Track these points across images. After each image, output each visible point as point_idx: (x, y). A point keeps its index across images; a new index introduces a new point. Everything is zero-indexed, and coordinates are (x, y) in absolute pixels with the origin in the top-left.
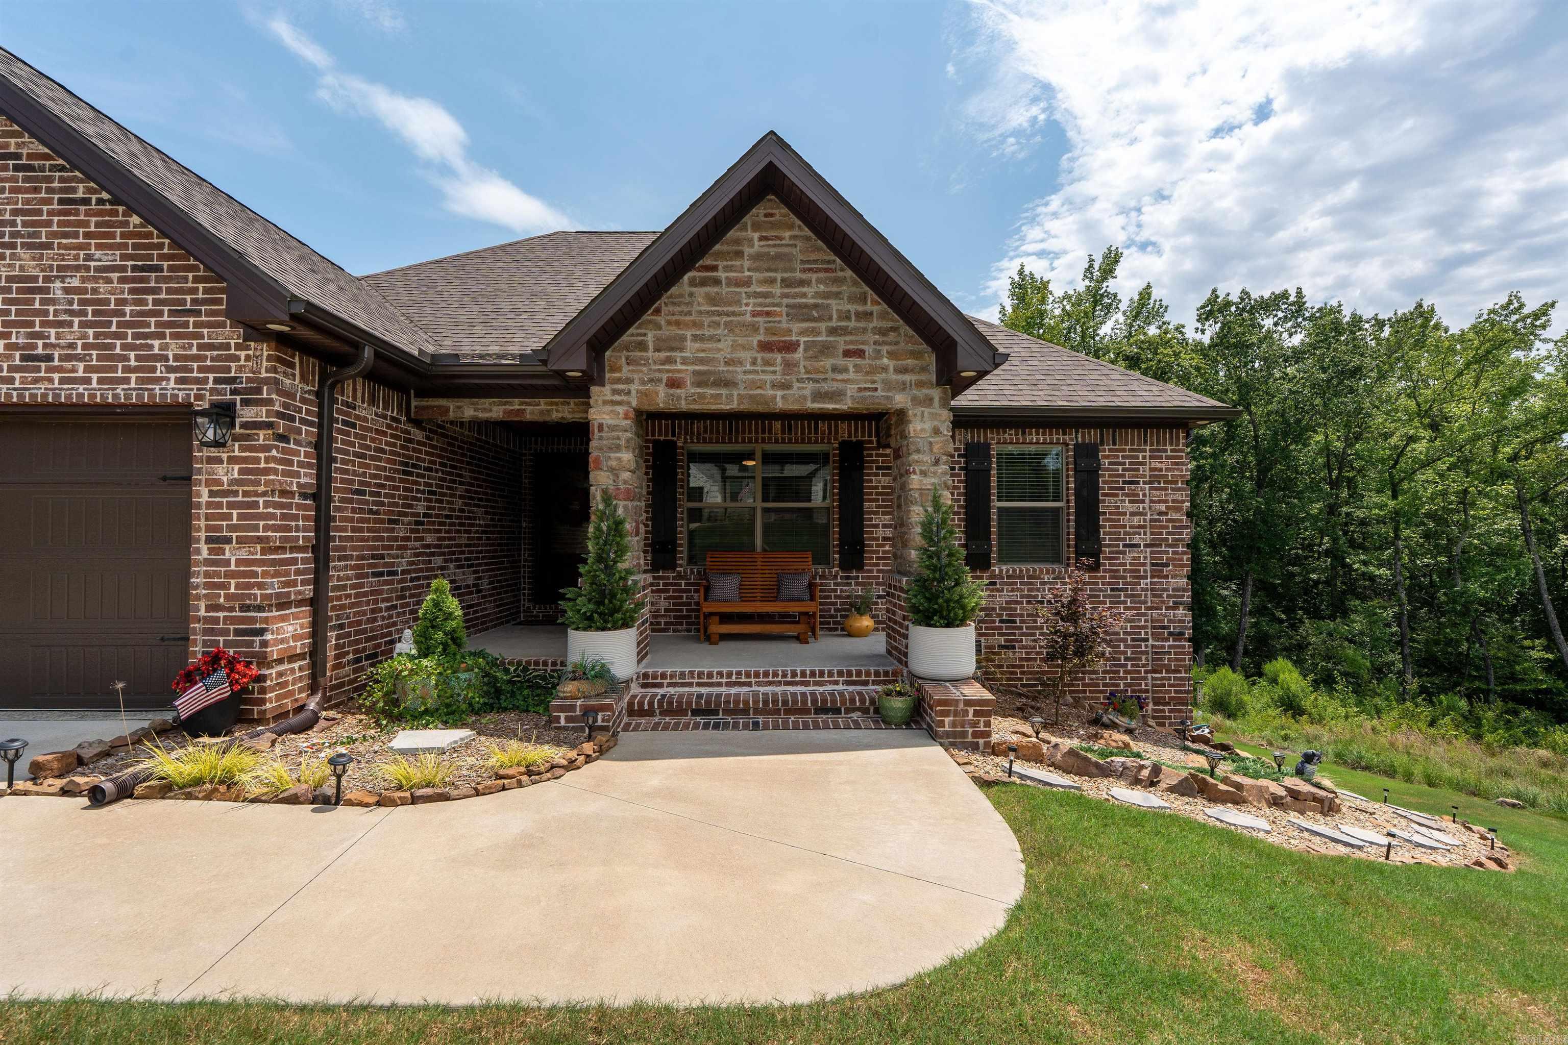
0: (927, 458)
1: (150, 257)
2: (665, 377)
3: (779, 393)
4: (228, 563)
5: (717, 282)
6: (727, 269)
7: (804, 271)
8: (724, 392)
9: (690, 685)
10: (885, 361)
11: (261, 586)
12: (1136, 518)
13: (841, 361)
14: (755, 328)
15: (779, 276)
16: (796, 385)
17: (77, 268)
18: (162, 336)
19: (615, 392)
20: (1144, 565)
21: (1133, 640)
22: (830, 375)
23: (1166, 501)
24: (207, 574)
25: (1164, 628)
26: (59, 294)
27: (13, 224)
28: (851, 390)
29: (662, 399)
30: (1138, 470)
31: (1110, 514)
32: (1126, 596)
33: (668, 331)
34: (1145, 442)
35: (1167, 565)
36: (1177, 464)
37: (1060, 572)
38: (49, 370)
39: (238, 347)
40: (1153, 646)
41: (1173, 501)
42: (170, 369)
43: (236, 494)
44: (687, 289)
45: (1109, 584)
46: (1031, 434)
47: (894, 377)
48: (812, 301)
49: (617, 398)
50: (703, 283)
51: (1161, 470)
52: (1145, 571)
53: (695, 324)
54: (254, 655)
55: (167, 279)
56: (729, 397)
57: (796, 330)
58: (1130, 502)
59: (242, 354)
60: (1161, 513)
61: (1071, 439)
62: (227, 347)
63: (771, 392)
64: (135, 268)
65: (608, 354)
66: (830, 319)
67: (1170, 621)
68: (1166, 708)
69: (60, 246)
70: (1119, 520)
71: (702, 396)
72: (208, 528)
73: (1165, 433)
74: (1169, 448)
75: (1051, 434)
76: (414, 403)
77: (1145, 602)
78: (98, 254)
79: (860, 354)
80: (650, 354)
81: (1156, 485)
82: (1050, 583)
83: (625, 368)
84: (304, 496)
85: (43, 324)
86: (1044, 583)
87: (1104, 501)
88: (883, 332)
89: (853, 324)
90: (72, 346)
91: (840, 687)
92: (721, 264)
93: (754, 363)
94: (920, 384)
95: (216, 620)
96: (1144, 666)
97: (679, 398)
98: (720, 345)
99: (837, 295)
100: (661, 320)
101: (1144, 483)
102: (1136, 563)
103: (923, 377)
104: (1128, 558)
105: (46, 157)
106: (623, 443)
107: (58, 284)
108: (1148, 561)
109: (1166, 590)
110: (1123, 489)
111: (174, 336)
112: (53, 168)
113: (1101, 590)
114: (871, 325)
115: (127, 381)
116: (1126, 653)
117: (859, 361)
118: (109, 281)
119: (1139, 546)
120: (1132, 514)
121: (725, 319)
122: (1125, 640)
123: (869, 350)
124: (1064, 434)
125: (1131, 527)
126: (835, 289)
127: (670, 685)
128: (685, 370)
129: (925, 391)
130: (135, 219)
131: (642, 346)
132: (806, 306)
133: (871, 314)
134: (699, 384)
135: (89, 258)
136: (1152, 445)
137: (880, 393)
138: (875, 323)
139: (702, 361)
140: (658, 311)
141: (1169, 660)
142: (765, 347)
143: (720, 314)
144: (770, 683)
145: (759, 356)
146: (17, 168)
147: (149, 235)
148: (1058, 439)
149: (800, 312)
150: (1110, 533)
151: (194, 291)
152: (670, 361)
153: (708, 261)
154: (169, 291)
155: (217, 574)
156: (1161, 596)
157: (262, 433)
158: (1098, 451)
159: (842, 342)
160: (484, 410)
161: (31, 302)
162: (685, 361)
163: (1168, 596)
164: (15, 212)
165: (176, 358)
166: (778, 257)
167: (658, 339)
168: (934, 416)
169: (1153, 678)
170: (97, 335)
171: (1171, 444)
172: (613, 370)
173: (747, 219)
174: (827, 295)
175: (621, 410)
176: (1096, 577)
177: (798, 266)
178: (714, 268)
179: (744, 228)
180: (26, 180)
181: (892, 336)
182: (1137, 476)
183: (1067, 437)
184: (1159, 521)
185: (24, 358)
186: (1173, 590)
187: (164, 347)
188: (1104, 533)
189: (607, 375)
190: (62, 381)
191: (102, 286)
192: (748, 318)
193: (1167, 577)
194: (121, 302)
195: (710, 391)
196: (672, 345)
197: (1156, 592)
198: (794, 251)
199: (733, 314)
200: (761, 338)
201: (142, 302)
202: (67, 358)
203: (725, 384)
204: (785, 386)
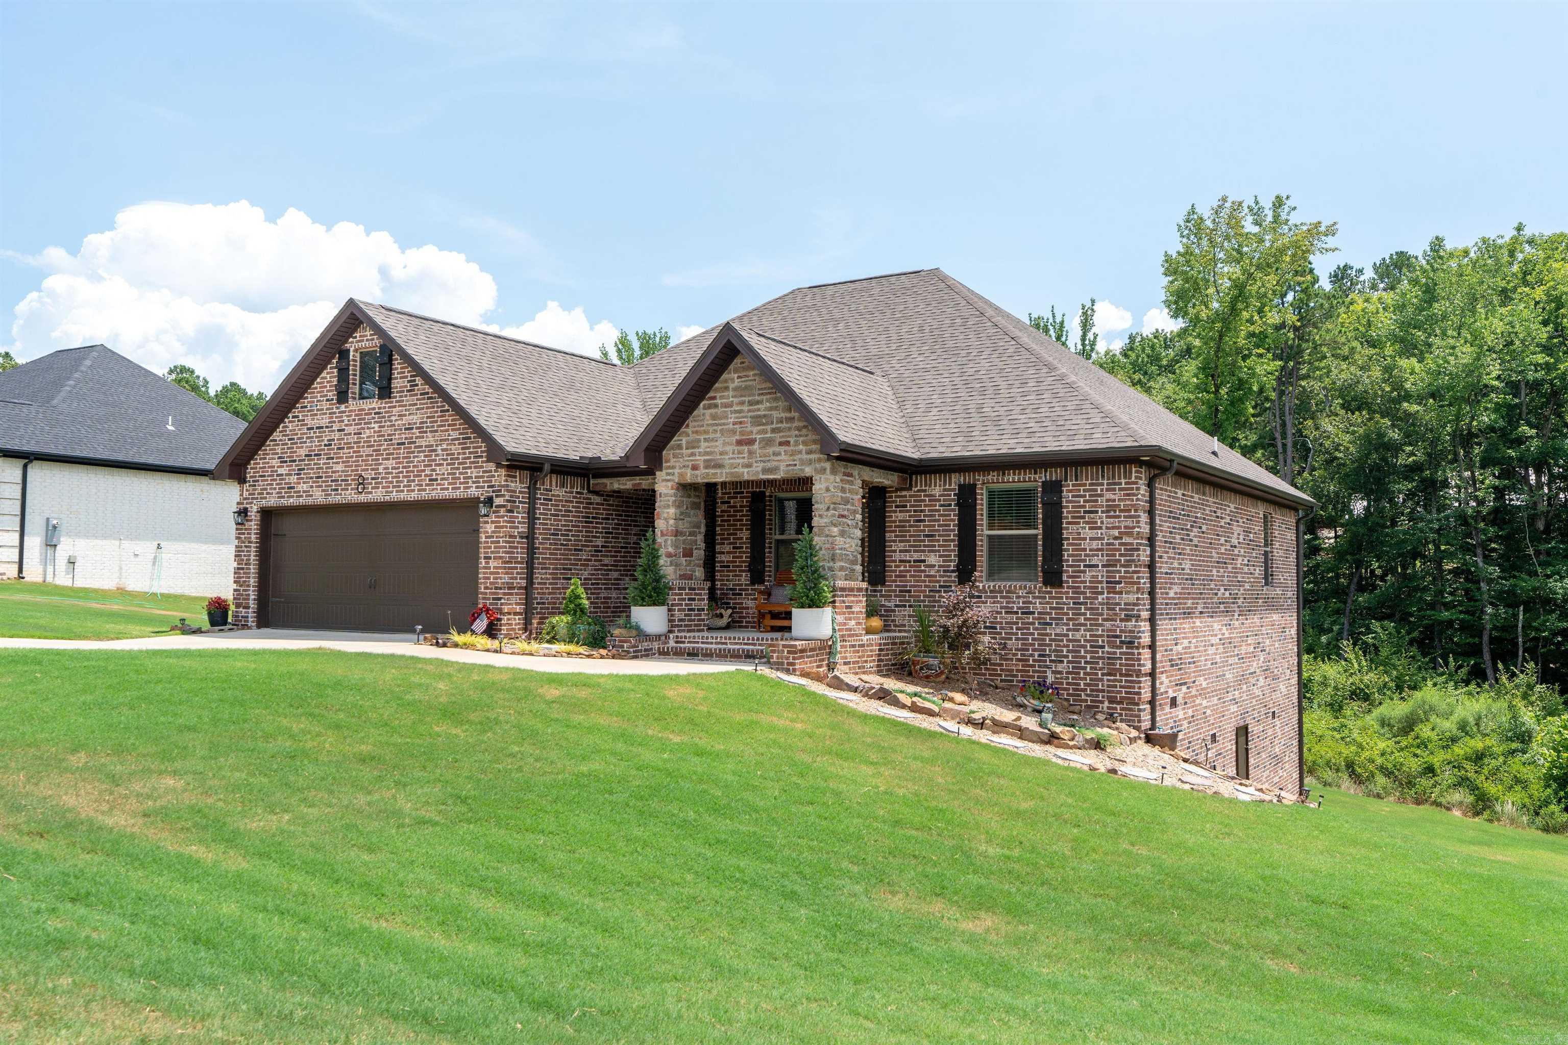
1: (467, 433)
2: (690, 464)
3: (746, 470)
4: (490, 568)
5: (716, 406)
6: (721, 398)
7: (759, 395)
8: (718, 471)
9: (698, 642)
10: (801, 447)
11: (501, 578)
12: (1095, 543)
13: (777, 449)
14: (734, 432)
15: (747, 399)
16: (755, 464)
17: (445, 440)
18: (471, 468)
19: (668, 474)
20: (1101, 582)
21: (1091, 646)
22: (772, 457)
23: (1119, 528)
24: (484, 573)
25: (1117, 637)
26: (440, 452)
27: (427, 422)
28: (783, 466)
30: (1097, 501)
31: (1073, 539)
32: (1086, 609)
33: (693, 437)
34: (1103, 476)
35: (1120, 583)
36: (1128, 495)
37: (1030, 588)
38: (437, 485)
39: (496, 471)
40: (1108, 653)
41: (1126, 527)
42: (474, 482)
43: (493, 537)
44: (702, 411)
45: (1072, 598)
46: (1009, 475)
47: (805, 456)
48: (763, 413)
49: (669, 477)
50: (709, 407)
51: (1114, 500)
52: (1102, 588)
53: (705, 432)
54: (497, 609)
56: (721, 474)
57: (755, 432)
58: (1090, 528)
59: (496, 474)
60: (1116, 538)
61: (1040, 478)
62: (491, 471)
63: (742, 470)
64: (463, 438)
65: (664, 452)
66: (772, 423)
67: (1121, 631)
68: (1118, 707)
69: (441, 431)
70: (1080, 544)
71: (708, 474)
72: (484, 553)
73: (1119, 468)
74: (1123, 481)
75: (1025, 474)
76: (591, 482)
77: (1102, 614)
78: (451, 433)
79: (787, 443)
80: (684, 451)
81: (1112, 513)
82: (1024, 597)
83: (673, 460)
84: (522, 537)
85: (435, 465)
86: (1019, 597)
87: (1067, 529)
88: (799, 429)
89: (784, 425)
90: (444, 474)
92: (718, 395)
93: (733, 453)
94: (820, 460)
95: (487, 594)
96: (1101, 669)
97: (697, 476)
98: (717, 444)
99: (776, 408)
100: (689, 431)
101: (1103, 512)
102: (1094, 578)
104: (1088, 576)
106: (670, 503)
107: (440, 448)
108: (1105, 579)
109: (1119, 604)
110: (1084, 517)
111: (475, 468)
112: (436, 399)
113: (1064, 604)
114: (794, 425)
115: (460, 488)
116: (1086, 657)
117: (786, 448)
118: (455, 445)
119: (1097, 566)
120: (1091, 539)
121: (720, 428)
122: (1084, 647)
123: (792, 440)
124: (1036, 473)
125: (1090, 550)
126: (775, 405)
127: (689, 642)
128: (700, 459)
129: (822, 464)
131: (680, 447)
132: (760, 416)
133: (794, 418)
134: (706, 467)
135: (449, 435)
136: (1108, 479)
137: (798, 467)
138: (796, 424)
139: (707, 453)
140: (688, 426)
141: (1121, 664)
142: (739, 443)
143: (717, 425)
144: (737, 644)
145: (736, 448)
148: (1030, 478)
149: (757, 420)
150: (1072, 555)
152: (693, 454)
153: (711, 394)
155: (487, 573)
156: (1114, 609)
157: (502, 510)
158: (1061, 486)
159: (778, 437)
160: (623, 484)
161: (432, 456)
162: (700, 454)
163: (1121, 609)
164: (427, 418)
165: (476, 477)
166: (746, 388)
167: (687, 442)
168: (827, 480)
169: (1108, 680)
170: (451, 469)
171: (1125, 478)
172: (666, 462)
173: (732, 367)
174: (771, 409)
175: (670, 484)
176: (1061, 593)
177: (756, 392)
178: (714, 398)
179: (730, 373)
180: (430, 403)
181: (804, 431)
182: (1095, 506)
183: (1037, 476)
184: (1112, 544)
185: (429, 481)
186: (1126, 604)
187: (472, 473)
188: (1068, 555)
189: (664, 465)
190: (441, 489)
191: (453, 447)
192: (731, 426)
193: (1121, 593)
194: (459, 454)
196: (692, 445)
197: (1110, 605)
198: (754, 383)
199: (724, 424)
200: (738, 437)
201: (464, 453)
202: (442, 479)
203: (719, 466)
204: (749, 466)
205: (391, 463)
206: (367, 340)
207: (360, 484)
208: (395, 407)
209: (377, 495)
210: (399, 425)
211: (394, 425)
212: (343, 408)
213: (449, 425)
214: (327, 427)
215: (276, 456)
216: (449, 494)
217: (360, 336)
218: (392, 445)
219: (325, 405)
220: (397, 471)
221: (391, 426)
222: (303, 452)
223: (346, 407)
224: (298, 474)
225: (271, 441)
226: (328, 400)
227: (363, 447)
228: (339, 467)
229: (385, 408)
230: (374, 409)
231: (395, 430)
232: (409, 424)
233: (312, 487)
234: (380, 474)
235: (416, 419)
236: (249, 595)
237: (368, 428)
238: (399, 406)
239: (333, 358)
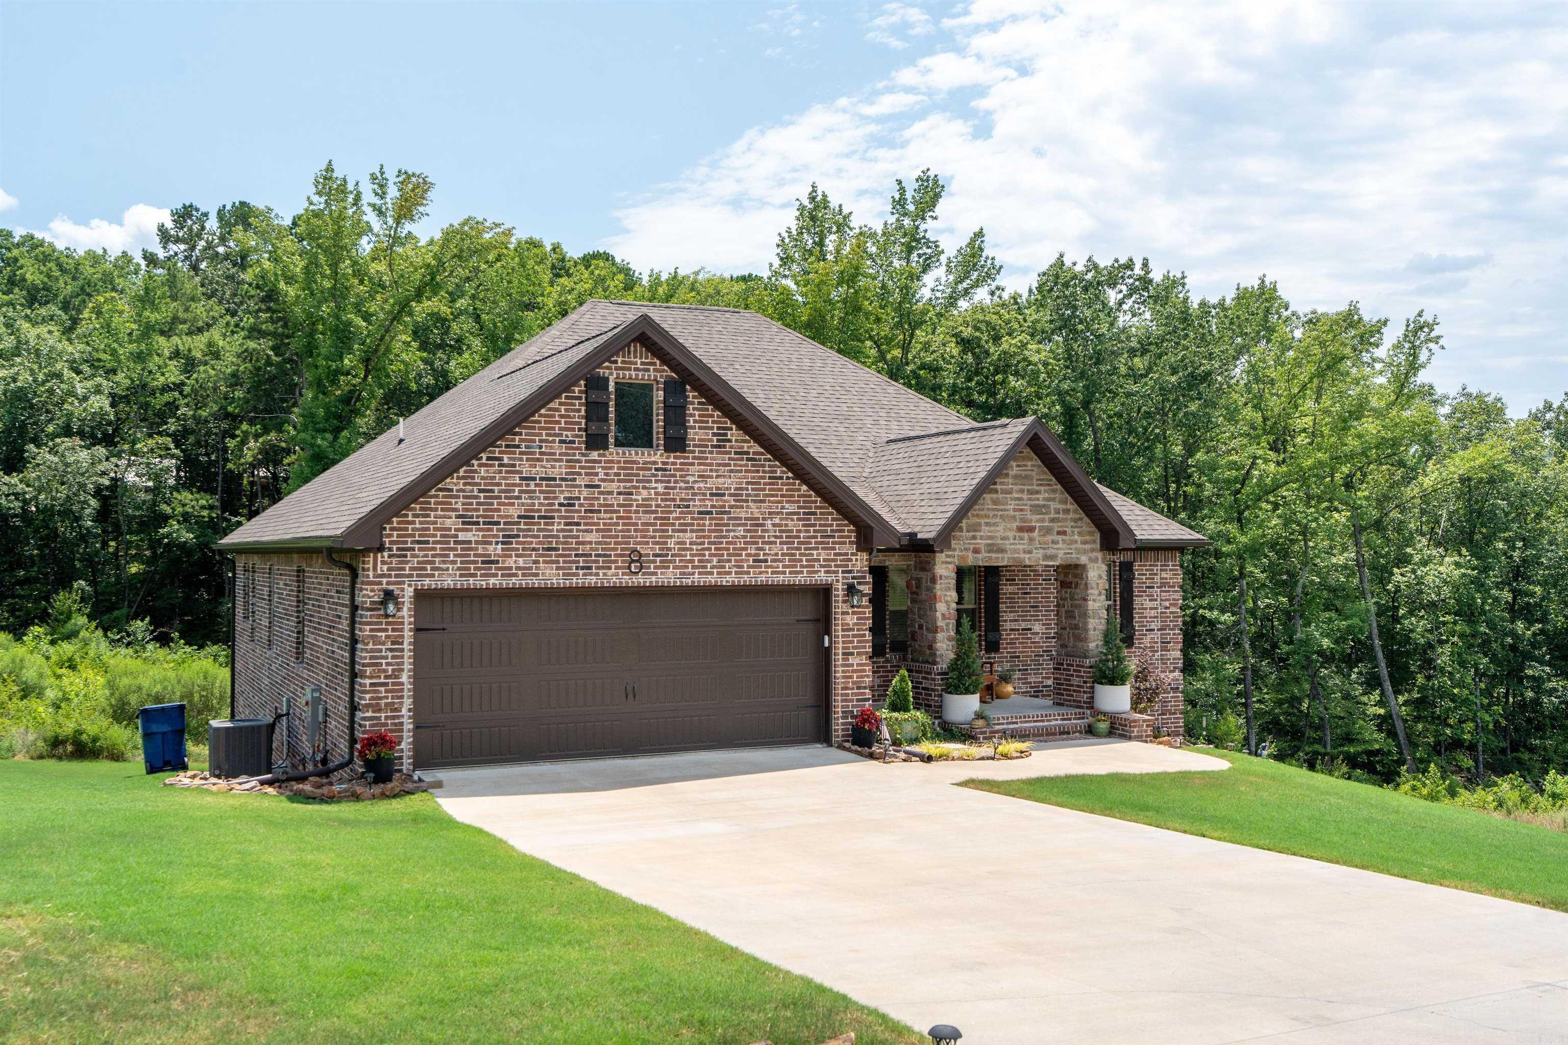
0: (1096, 592)
1: (810, 508)
2: (972, 547)
3: (1027, 556)
4: (852, 665)
5: (996, 491)
6: (1001, 483)
7: (1038, 485)
8: (1000, 555)
10: (1076, 537)
11: (868, 676)
12: (1153, 612)
13: (1056, 538)
14: (1015, 519)
15: (1026, 488)
16: (1035, 552)
17: (778, 513)
18: (817, 549)
19: (948, 556)
20: (1157, 643)
22: (1050, 545)
23: (1169, 600)
24: (843, 672)
25: (1167, 685)
26: (770, 527)
27: (747, 489)
28: (1061, 554)
29: (971, 560)
30: (1154, 579)
31: (1139, 609)
33: (973, 520)
34: (1158, 560)
35: (1170, 643)
36: (1175, 575)
38: (766, 567)
39: (852, 554)
40: (1161, 698)
41: (1173, 600)
42: (822, 566)
45: (1138, 656)
47: (1079, 546)
48: (1041, 503)
49: (948, 560)
51: (1166, 579)
52: (1158, 647)
53: (987, 516)
55: (820, 519)
56: (1003, 558)
57: (1034, 519)
58: (1149, 600)
59: (854, 558)
60: (1166, 608)
61: (1117, 559)
62: (847, 554)
63: (1022, 556)
64: (804, 513)
66: (1051, 513)
67: (1171, 680)
69: (770, 502)
70: (1143, 613)
71: (990, 558)
72: (843, 648)
73: (1168, 554)
74: (1170, 564)
77: (1157, 668)
78: (787, 506)
79: (1064, 533)
80: (966, 533)
81: (1163, 589)
85: (763, 543)
87: (1135, 601)
88: (1075, 520)
89: (1061, 516)
90: (777, 554)
91: (1059, 722)
93: (1014, 539)
94: (1092, 550)
95: (847, 695)
96: (1156, 711)
97: (979, 559)
98: (998, 529)
99: (1053, 500)
101: (1157, 587)
102: (1153, 642)
103: (1093, 546)
104: (1148, 639)
105: (762, 454)
106: (950, 586)
107: (769, 522)
108: (1159, 640)
109: (1169, 659)
110: (1145, 592)
111: (823, 549)
112: (765, 460)
115: (802, 572)
117: (1064, 537)
118: (792, 520)
119: (1154, 630)
120: (1151, 609)
121: (1000, 513)
123: (1068, 530)
124: (1113, 555)
125: (1150, 618)
126: (1052, 496)
128: (981, 543)
129: (1095, 554)
130: (804, 487)
132: (1039, 506)
133: (1070, 510)
134: (989, 552)
135: (783, 508)
136: (1161, 562)
137: (1074, 555)
138: (1071, 516)
139: (990, 538)
141: (1170, 706)
142: (1020, 529)
143: (998, 510)
145: (1017, 534)
146: (748, 459)
147: (810, 496)
149: (1036, 509)
150: (1138, 622)
151: (832, 525)
152: (974, 538)
154: (820, 525)
155: (848, 671)
156: (1166, 664)
157: (866, 599)
158: (1132, 566)
159: (1056, 527)
161: (756, 531)
162: (982, 538)
163: (1170, 664)
164: (748, 483)
165: (825, 560)
166: (1026, 477)
167: (968, 525)
168: (1099, 568)
170: (788, 549)
171: (1172, 561)
174: (1049, 500)
175: (949, 567)
176: (1130, 652)
177: (1035, 482)
180: (753, 466)
181: (1080, 523)
182: (1153, 583)
183: (1115, 557)
184: (1165, 613)
185: (754, 561)
186: (1173, 659)
187: (818, 555)
188: (1136, 622)
190: (773, 573)
191: (790, 522)
192: (1012, 513)
193: (1169, 651)
194: (799, 531)
195: (994, 555)
196: (975, 528)
197: (1163, 660)
198: (1034, 474)
199: (1006, 510)
200: (1018, 524)
201: (808, 531)
202: (773, 561)
203: (1002, 550)
204: (1030, 552)
205: (688, 537)
206: (636, 369)
207: (633, 561)
208: (692, 464)
209: (668, 577)
210: (700, 488)
211: (693, 488)
212: (594, 455)
213: (782, 496)
214: (562, 479)
215: (453, 514)
216: (784, 579)
217: (623, 362)
218: (690, 513)
219: (558, 449)
220: (700, 547)
221: (686, 488)
222: (514, 512)
223: (599, 455)
224: (503, 543)
225: (440, 490)
226: (561, 442)
227: (637, 512)
228: (592, 537)
229: (674, 464)
230: (655, 463)
231: (694, 494)
232: (717, 488)
233: (535, 562)
234: (669, 549)
235: (730, 483)
236: (402, 724)
237: (644, 488)
238: (699, 464)
239: (576, 383)
